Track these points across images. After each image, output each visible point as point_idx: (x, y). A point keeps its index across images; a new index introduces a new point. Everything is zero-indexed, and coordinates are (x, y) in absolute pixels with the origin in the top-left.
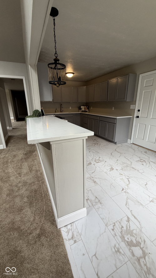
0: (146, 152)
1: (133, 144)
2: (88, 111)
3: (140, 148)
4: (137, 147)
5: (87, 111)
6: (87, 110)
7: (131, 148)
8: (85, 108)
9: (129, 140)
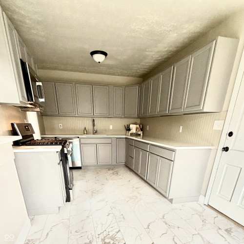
0: (228, 231)
1: (209, 206)
2: (142, 135)
3: (220, 217)
4: (215, 214)
5: (140, 135)
6: (139, 133)
7: (200, 216)
8: (137, 128)
9: (202, 197)
